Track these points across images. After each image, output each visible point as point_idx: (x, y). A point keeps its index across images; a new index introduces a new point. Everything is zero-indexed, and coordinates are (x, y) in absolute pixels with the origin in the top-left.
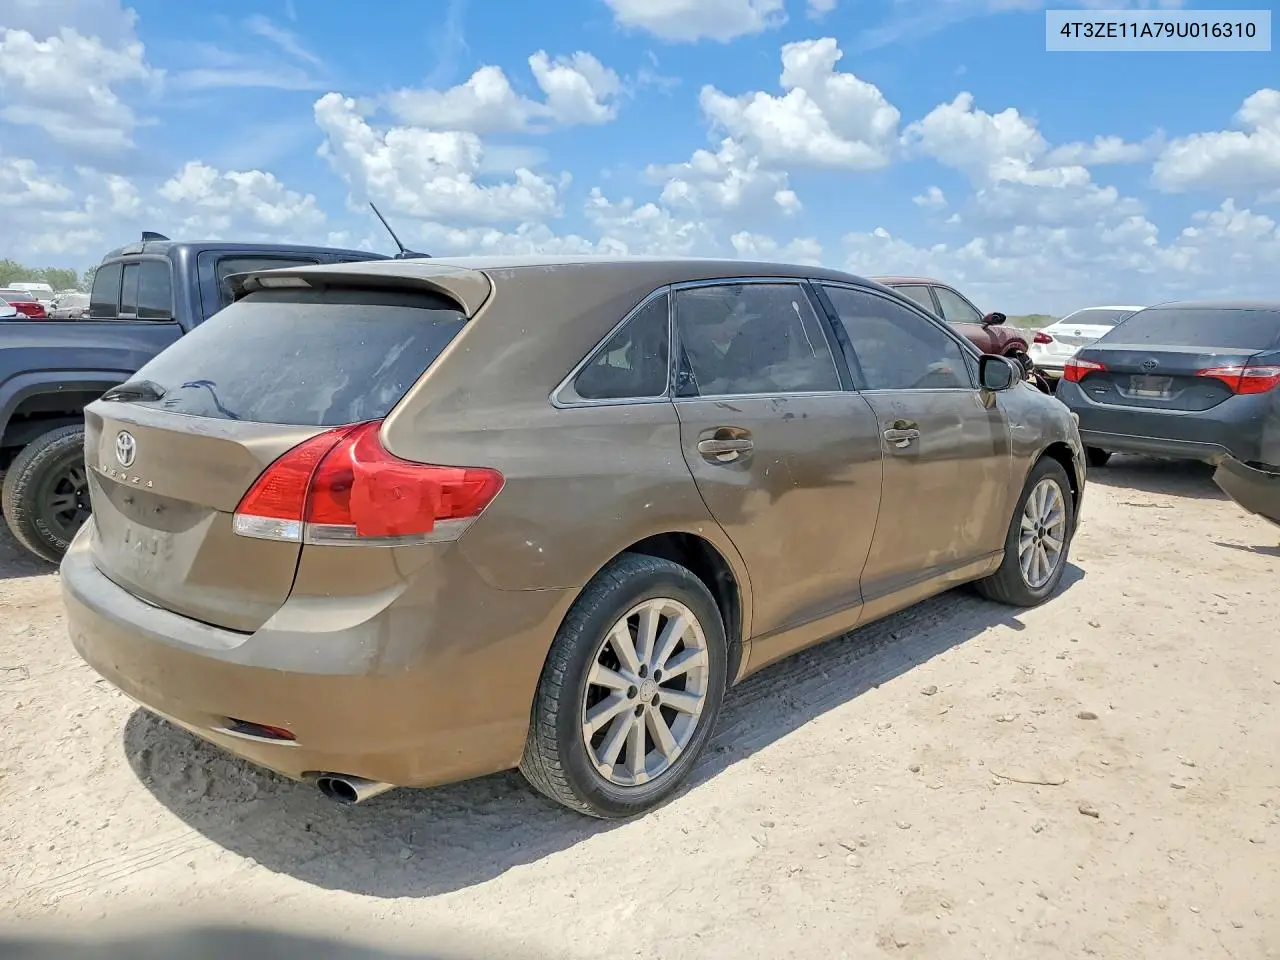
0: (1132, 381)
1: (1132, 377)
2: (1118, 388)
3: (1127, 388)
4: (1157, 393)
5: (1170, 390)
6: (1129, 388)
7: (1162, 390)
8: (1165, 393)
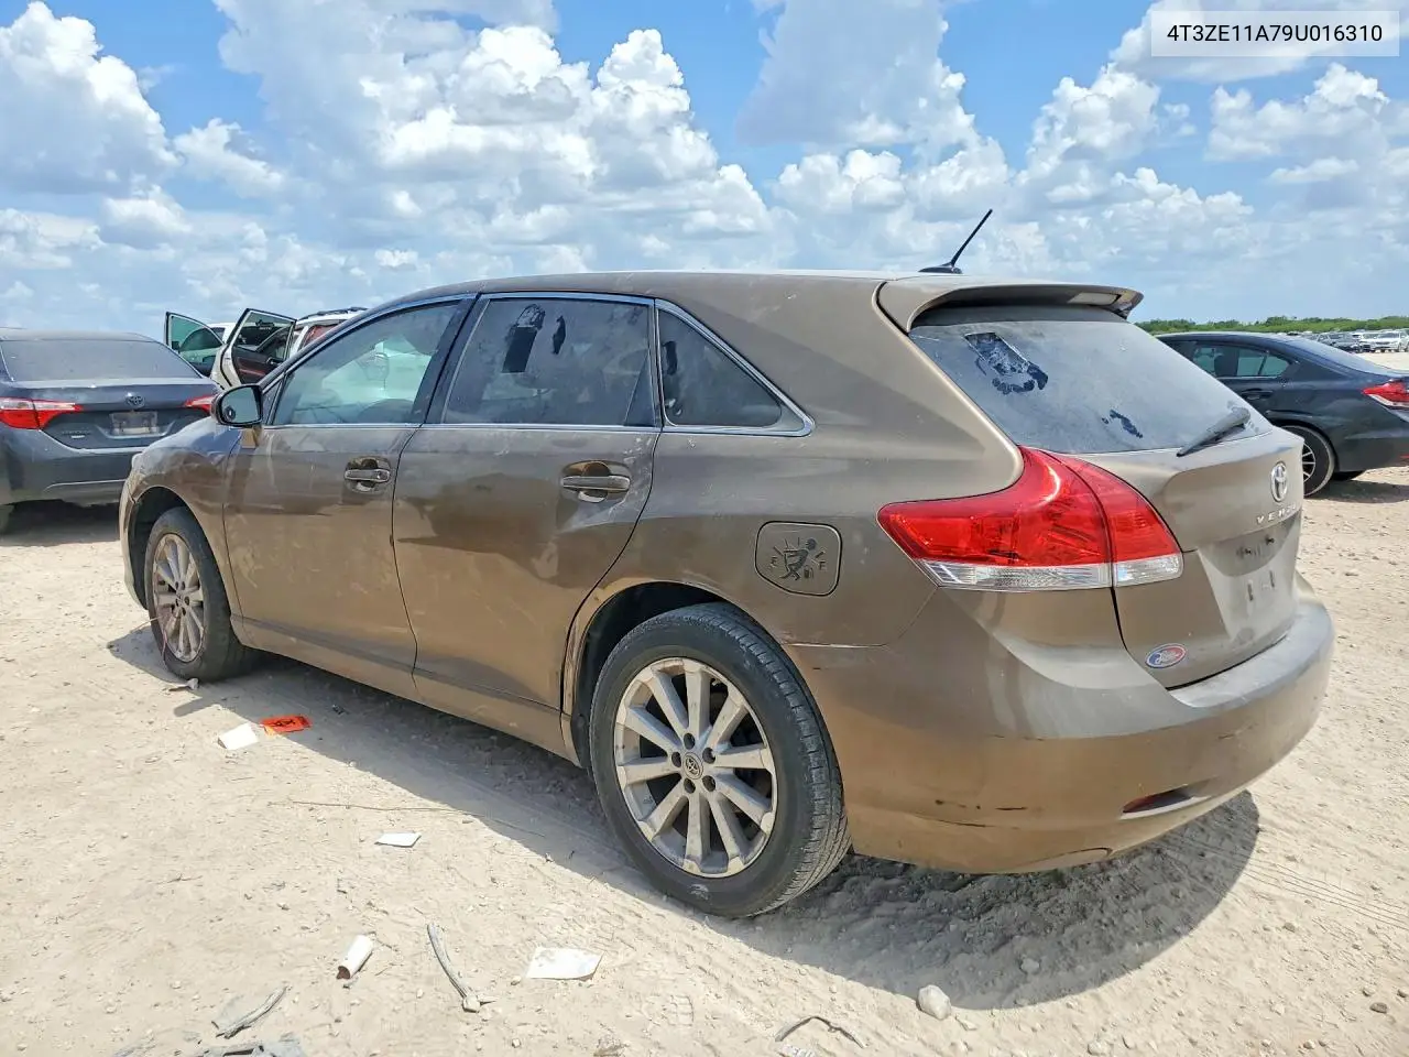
0: (114, 421)
1: (112, 415)
2: (100, 429)
3: (110, 428)
4: (145, 429)
5: (158, 425)
6: (113, 428)
7: (149, 426)
8: (155, 429)
